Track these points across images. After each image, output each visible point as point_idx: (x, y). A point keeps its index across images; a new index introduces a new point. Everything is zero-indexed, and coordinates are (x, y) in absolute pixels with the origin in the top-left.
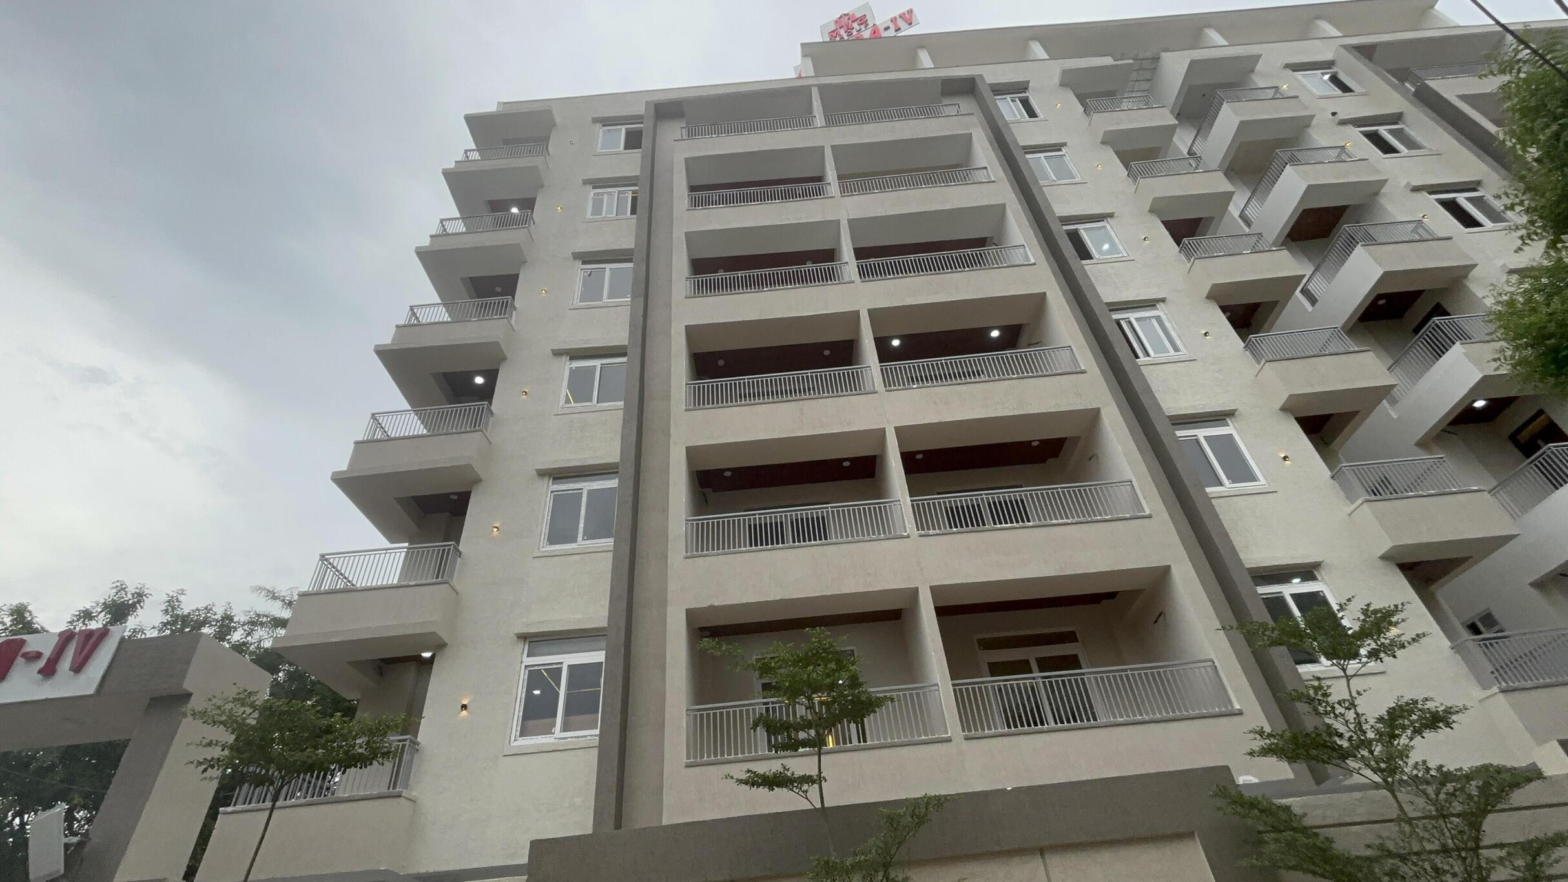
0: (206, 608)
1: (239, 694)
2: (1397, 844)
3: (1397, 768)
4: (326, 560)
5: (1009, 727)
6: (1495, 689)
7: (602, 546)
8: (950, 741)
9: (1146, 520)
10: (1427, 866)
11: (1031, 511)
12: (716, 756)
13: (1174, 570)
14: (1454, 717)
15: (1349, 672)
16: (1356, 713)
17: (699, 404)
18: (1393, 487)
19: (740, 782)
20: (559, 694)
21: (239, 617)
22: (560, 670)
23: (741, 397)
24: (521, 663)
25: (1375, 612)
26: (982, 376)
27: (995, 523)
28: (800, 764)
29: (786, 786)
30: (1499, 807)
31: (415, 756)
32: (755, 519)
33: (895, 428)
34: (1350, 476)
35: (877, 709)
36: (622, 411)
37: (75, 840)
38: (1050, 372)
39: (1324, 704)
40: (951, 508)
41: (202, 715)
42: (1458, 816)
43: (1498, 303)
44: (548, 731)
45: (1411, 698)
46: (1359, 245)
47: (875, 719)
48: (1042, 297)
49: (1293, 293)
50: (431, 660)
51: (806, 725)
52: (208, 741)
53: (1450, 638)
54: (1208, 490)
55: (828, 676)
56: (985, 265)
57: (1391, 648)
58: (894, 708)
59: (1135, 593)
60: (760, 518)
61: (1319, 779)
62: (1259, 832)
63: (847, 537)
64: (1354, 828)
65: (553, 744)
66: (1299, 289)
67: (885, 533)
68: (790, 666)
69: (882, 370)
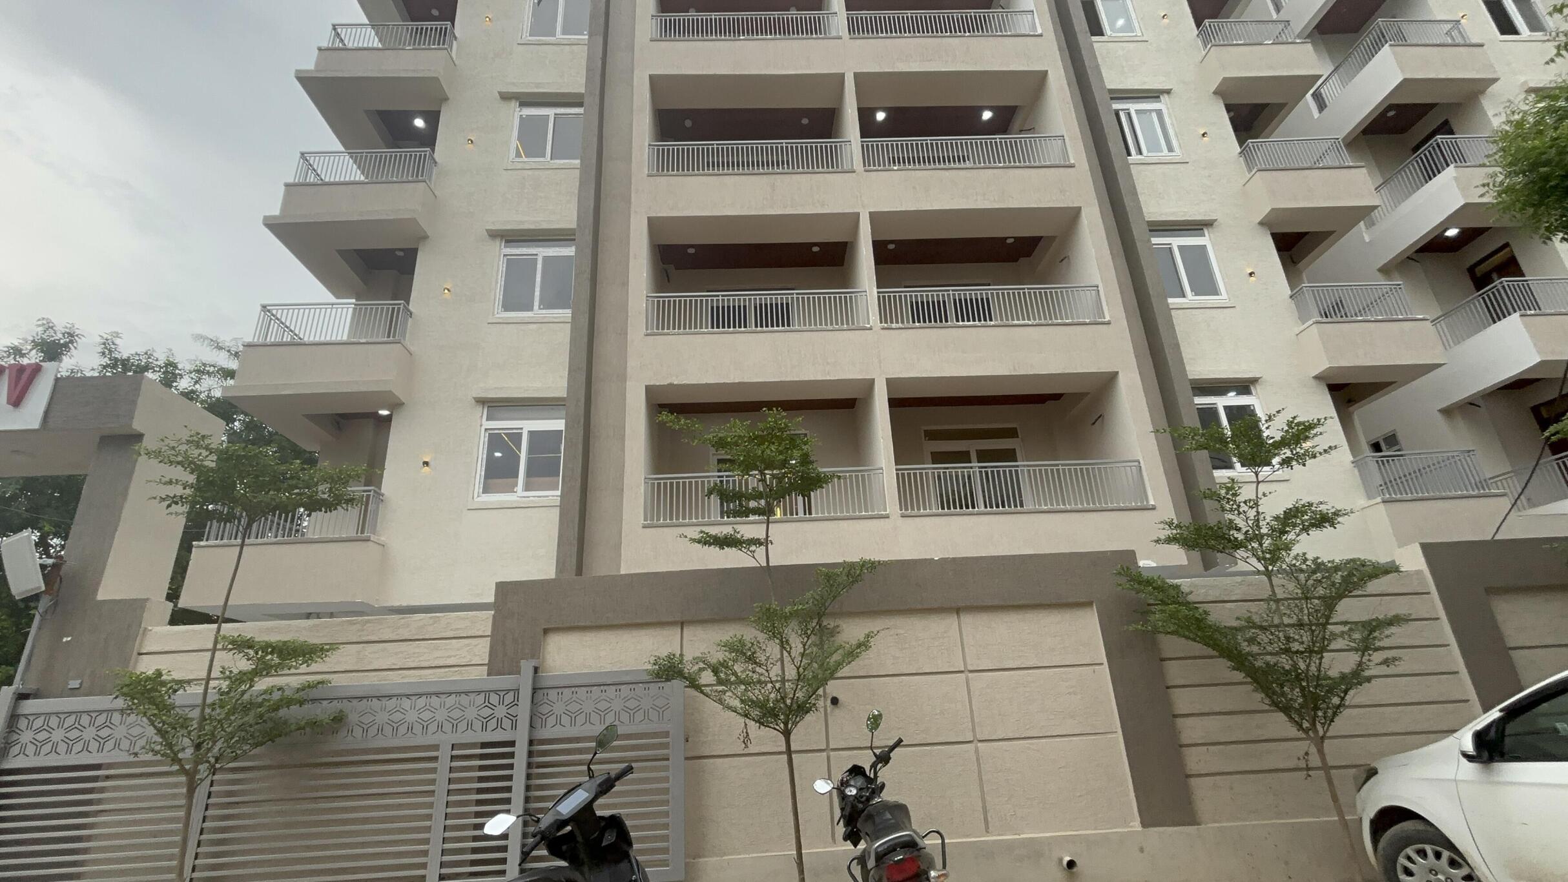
0: (146, 353)
1: (191, 436)
2: (1263, 618)
3: (1279, 558)
4: (269, 311)
5: (943, 508)
6: (1379, 499)
7: (559, 317)
8: (888, 517)
9: (1105, 326)
10: (1281, 635)
11: (995, 308)
12: (671, 519)
13: (1121, 376)
14: (1340, 519)
15: (1260, 479)
16: (1258, 512)
17: (663, 170)
18: (1345, 311)
19: (693, 540)
20: (519, 457)
21: (184, 365)
22: (520, 435)
23: (708, 166)
24: (481, 426)
25: (1298, 424)
26: (967, 162)
27: (957, 320)
28: (750, 529)
29: (736, 547)
30: (1355, 593)
31: (381, 506)
32: (718, 300)
33: (870, 213)
34: (1308, 296)
35: (824, 485)
36: (578, 171)
37: (50, 561)
38: (1037, 164)
39: (1231, 503)
40: (917, 303)
41: (158, 454)
42: (1319, 598)
43: (1509, 122)
44: (511, 489)
45: (1309, 500)
46: (1388, 44)
47: (821, 493)
48: (1044, 75)
49: (1305, 95)
50: (389, 419)
51: (758, 496)
52: (167, 479)
53: (1354, 455)
54: (1170, 300)
55: (781, 453)
56: (987, 31)
57: (1301, 459)
58: (839, 485)
59: (1078, 397)
60: (723, 300)
61: (1208, 565)
62: (1149, 605)
63: (810, 325)
64: (1228, 605)
65: (515, 501)
66: (1311, 92)
67: (848, 324)
68: (745, 442)
69: (863, 146)
